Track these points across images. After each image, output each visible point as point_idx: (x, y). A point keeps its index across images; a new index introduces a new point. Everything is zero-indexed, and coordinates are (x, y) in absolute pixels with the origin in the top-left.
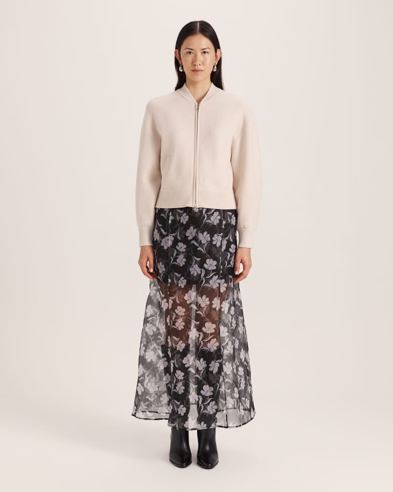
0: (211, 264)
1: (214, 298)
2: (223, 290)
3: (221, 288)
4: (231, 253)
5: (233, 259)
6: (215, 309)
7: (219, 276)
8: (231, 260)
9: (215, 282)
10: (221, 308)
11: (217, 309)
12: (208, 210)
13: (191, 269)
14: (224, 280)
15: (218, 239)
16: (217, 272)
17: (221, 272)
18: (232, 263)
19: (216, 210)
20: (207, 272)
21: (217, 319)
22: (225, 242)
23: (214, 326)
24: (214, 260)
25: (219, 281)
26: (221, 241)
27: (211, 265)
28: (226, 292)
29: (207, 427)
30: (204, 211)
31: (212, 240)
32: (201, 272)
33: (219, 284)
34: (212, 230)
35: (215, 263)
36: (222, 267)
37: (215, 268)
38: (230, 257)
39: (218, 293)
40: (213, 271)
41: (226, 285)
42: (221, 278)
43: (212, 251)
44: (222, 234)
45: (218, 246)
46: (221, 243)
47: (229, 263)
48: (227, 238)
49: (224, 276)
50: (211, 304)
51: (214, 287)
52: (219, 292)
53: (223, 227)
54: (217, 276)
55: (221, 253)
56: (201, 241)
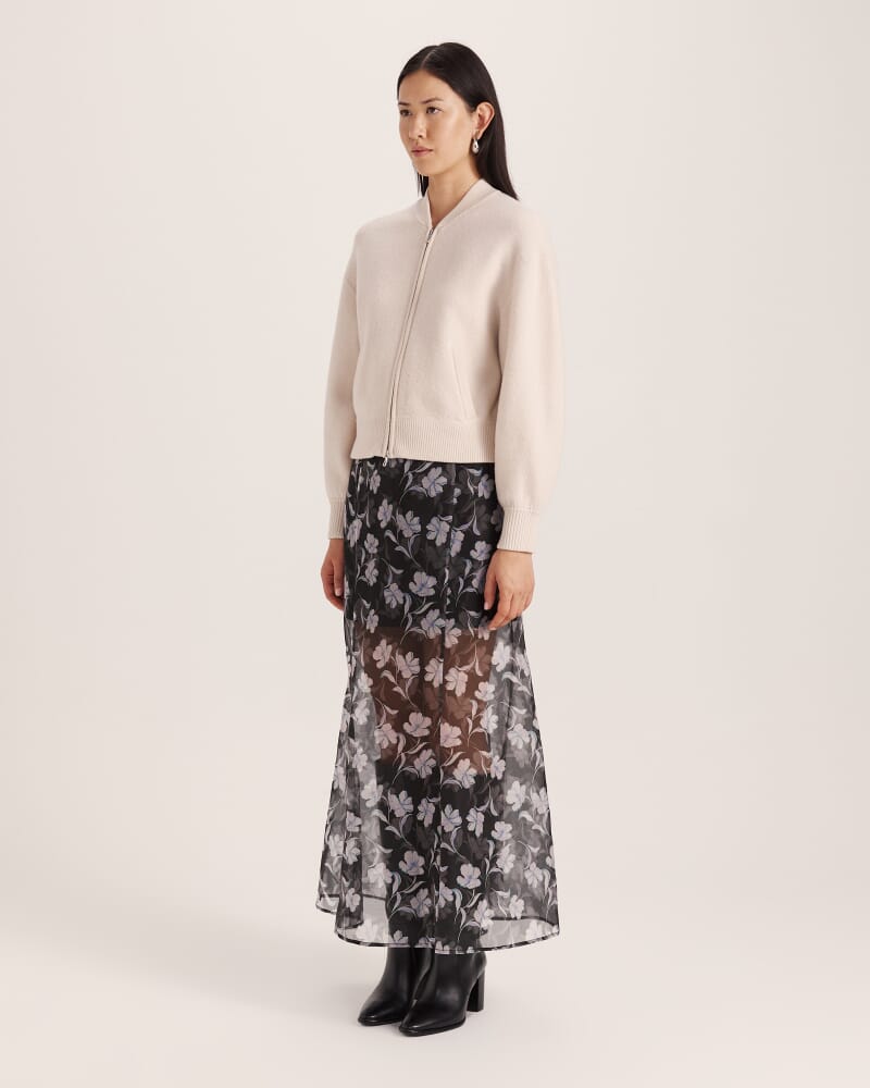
0: (424, 583)
1: (430, 659)
2: (451, 641)
3: (447, 639)
4: (473, 561)
5: (478, 574)
6: (430, 684)
7: (441, 612)
8: (473, 577)
9: (433, 625)
10: (445, 682)
11: (436, 684)
12: (416, 464)
13: (386, 594)
14: (452, 621)
15: (439, 530)
16: (437, 601)
17: (448, 602)
18: (475, 583)
19: (436, 465)
20: (417, 601)
21: (434, 705)
22: (459, 536)
23: (428, 722)
24: (429, 574)
25: (441, 622)
26: (449, 534)
27: (423, 585)
28: (459, 648)
29: (409, 943)
30: (407, 466)
31: (425, 531)
32: (405, 601)
33: (443, 629)
34: (426, 509)
35: (432, 581)
36: (449, 591)
37: (432, 592)
38: (472, 570)
39: (439, 648)
40: (429, 599)
41: (458, 632)
42: (449, 617)
43: (426, 556)
44: (451, 518)
45: (438, 543)
46: (449, 538)
47: (468, 582)
48: (465, 527)
49: (454, 613)
50: (423, 673)
51: (432, 635)
52: (443, 647)
53: (455, 501)
54: (437, 612)
55: (447, 560)
56: (401, 531)
